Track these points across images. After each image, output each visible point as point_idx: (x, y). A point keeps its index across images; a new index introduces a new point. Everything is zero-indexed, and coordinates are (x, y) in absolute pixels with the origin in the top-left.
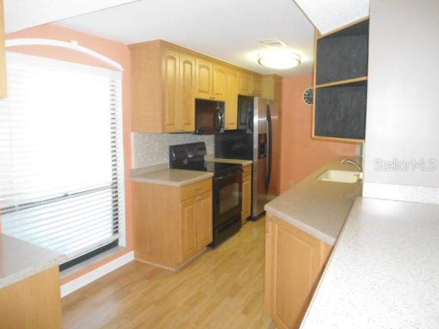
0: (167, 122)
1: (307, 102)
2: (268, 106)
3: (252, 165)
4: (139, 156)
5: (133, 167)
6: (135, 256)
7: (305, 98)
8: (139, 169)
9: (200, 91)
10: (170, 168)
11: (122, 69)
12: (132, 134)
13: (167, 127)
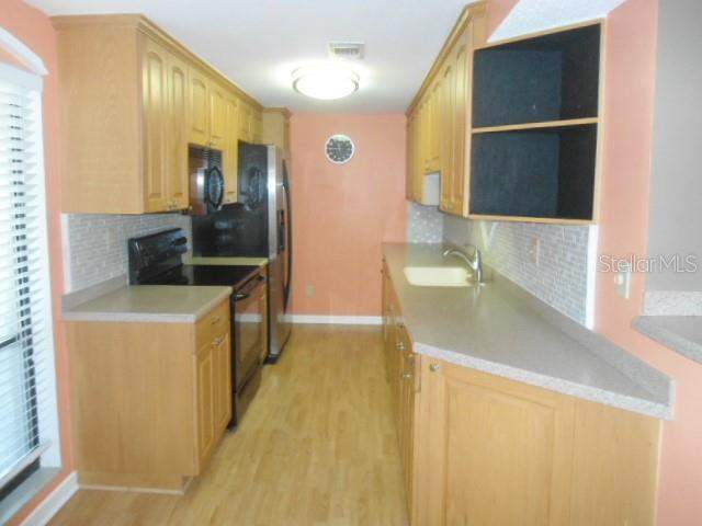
0: (150, 192)
1: (331, 156)
2: (284, 161)
3: (267, 266)
4: (78, 263)
5: (68, 289)
6: (79, 480)
7: (328, 152)
8: (79, 292)
9: (195, 130)
10: (132, 283)
11: (45, 72)
12: (64, 219)
13: (152, 200)
